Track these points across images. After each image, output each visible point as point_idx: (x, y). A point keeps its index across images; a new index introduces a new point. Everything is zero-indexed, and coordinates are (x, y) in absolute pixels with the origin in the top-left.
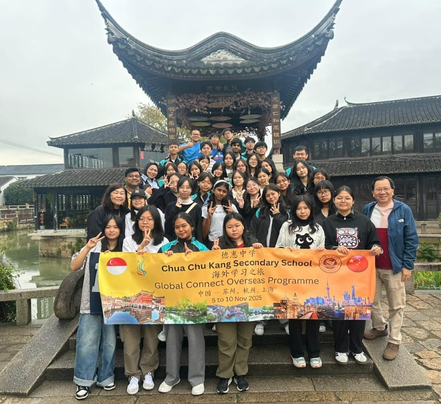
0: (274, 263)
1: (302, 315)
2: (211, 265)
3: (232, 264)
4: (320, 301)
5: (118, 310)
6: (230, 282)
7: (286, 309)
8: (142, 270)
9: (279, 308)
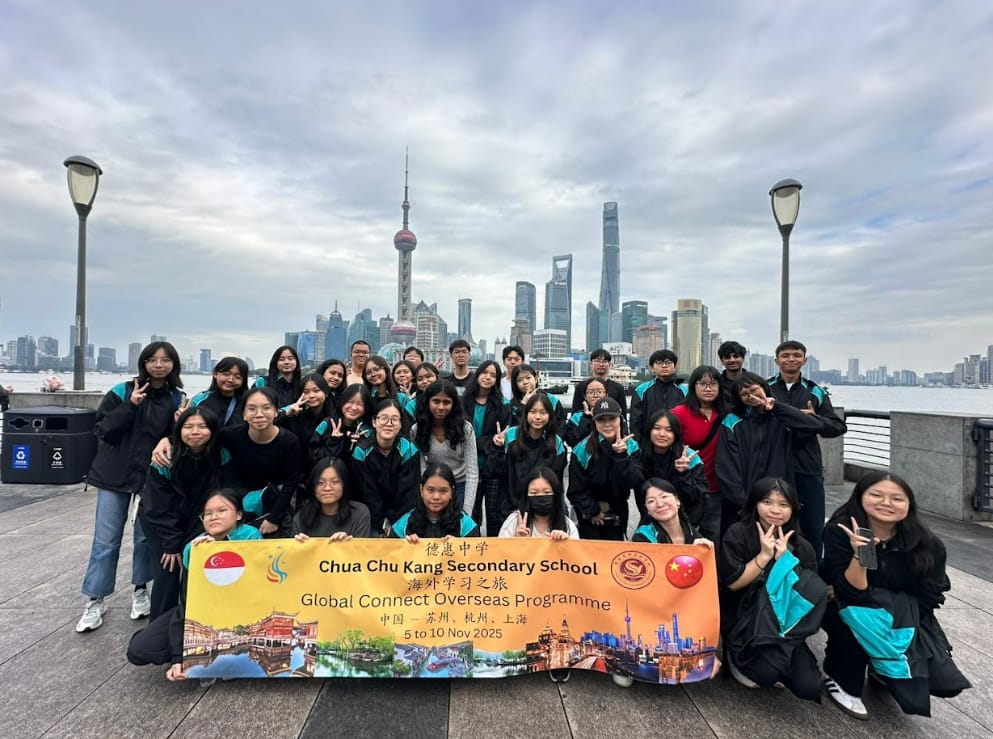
0: (525, 567)
1: (577, 661)
2: (407, 567)
3: (445, 567)
4: (612, 642)
5: (223, 652)
6: (440, 599)
7: (548, 651)
8: (278, 571)
9: (537, 652)
